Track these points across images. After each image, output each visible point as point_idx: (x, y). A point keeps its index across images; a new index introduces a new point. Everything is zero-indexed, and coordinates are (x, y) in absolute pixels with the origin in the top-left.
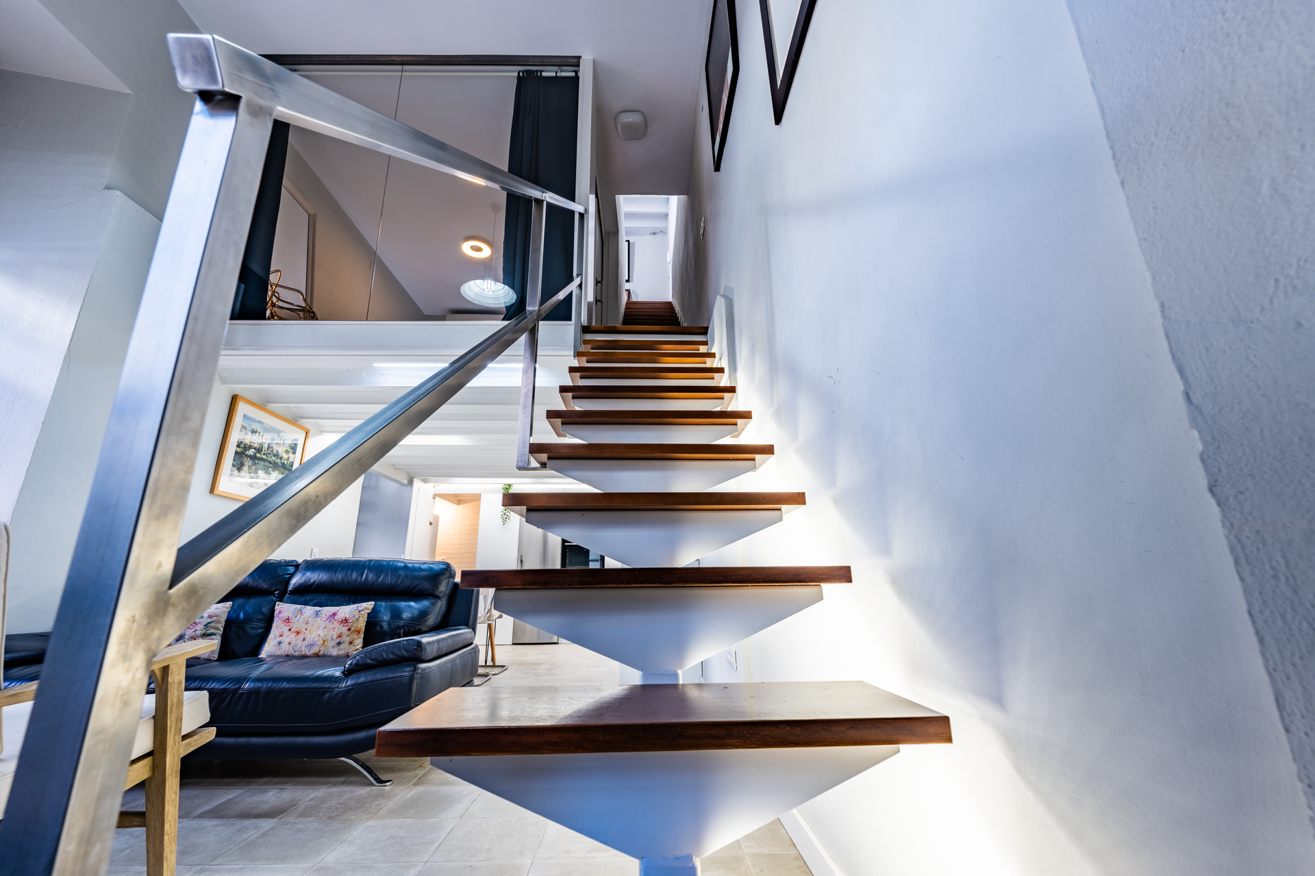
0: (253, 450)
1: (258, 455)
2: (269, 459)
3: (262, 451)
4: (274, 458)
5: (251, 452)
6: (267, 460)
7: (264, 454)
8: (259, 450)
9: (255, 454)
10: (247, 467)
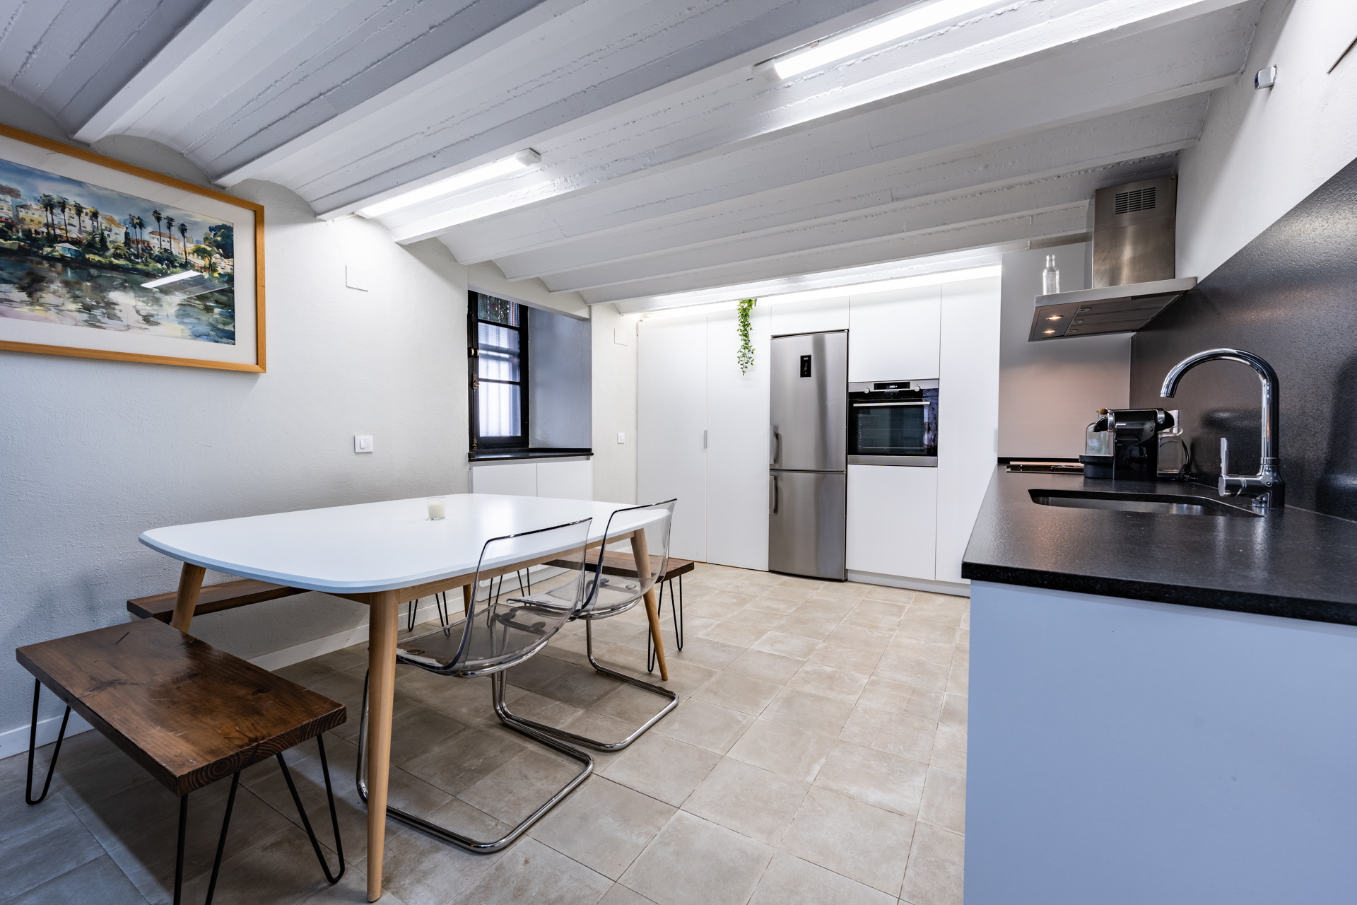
0: (69, 246)
1: (95, 258)
2: (141, 266)
3: (106, 247)
4: (159, 265)
5: (61, 250)
6: (134, 269)
7: (118, 256)
8: (89, 247)
9: (80, 253)
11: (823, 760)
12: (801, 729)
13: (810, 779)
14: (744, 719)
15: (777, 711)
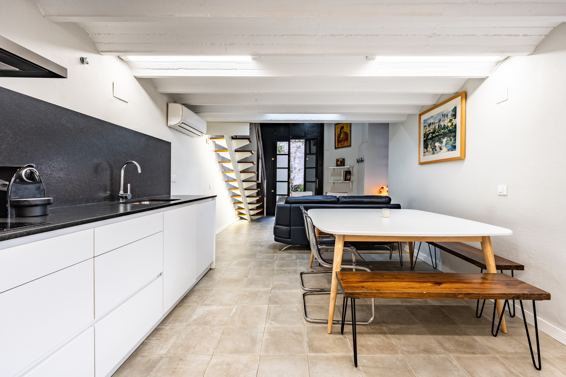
0: (431, 134)
1: (434, 135)
2: (440, 133)
3: (435, 131)
4: (443, 131)
5: (430, 136)
6: (439, 134)
7: (437, 132)
8: (433, 133)
9: (432, 135)
10: (429, 145)
11: (231, 314)
12: (243, 326)
13: (236, 306)
14: (271, 323)
15: (257, 333)
